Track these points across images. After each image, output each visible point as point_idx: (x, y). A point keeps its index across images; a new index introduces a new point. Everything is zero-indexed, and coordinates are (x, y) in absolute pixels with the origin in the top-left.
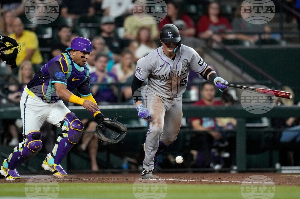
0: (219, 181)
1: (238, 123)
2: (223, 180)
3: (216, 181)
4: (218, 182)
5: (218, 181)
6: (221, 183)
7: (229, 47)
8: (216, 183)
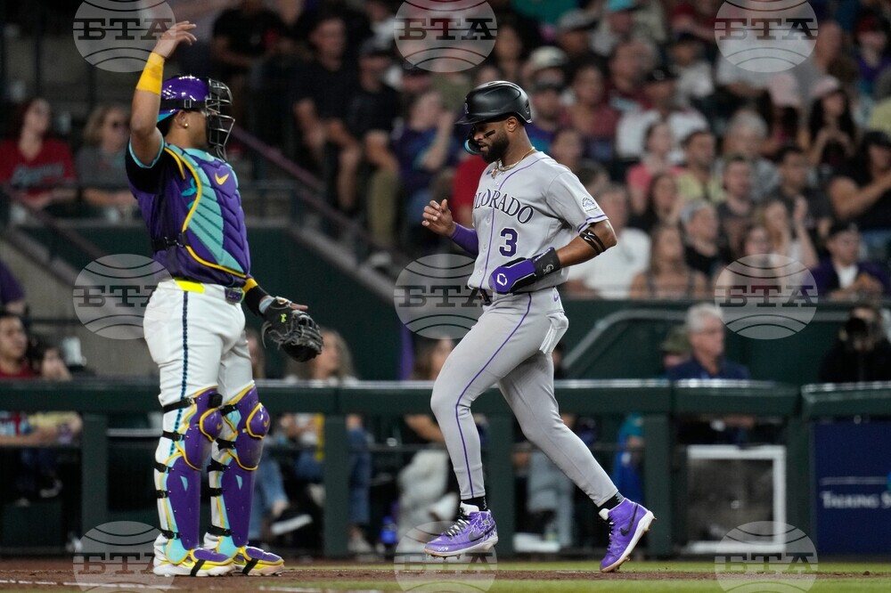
0: (31, 583)
1: (85, 425)
2: (40, 580)
3: (21, 582)
4: (28, 585)
5: (26, 582)
6: (36, 586)
7: (63, 224)
8: (23, 587)
